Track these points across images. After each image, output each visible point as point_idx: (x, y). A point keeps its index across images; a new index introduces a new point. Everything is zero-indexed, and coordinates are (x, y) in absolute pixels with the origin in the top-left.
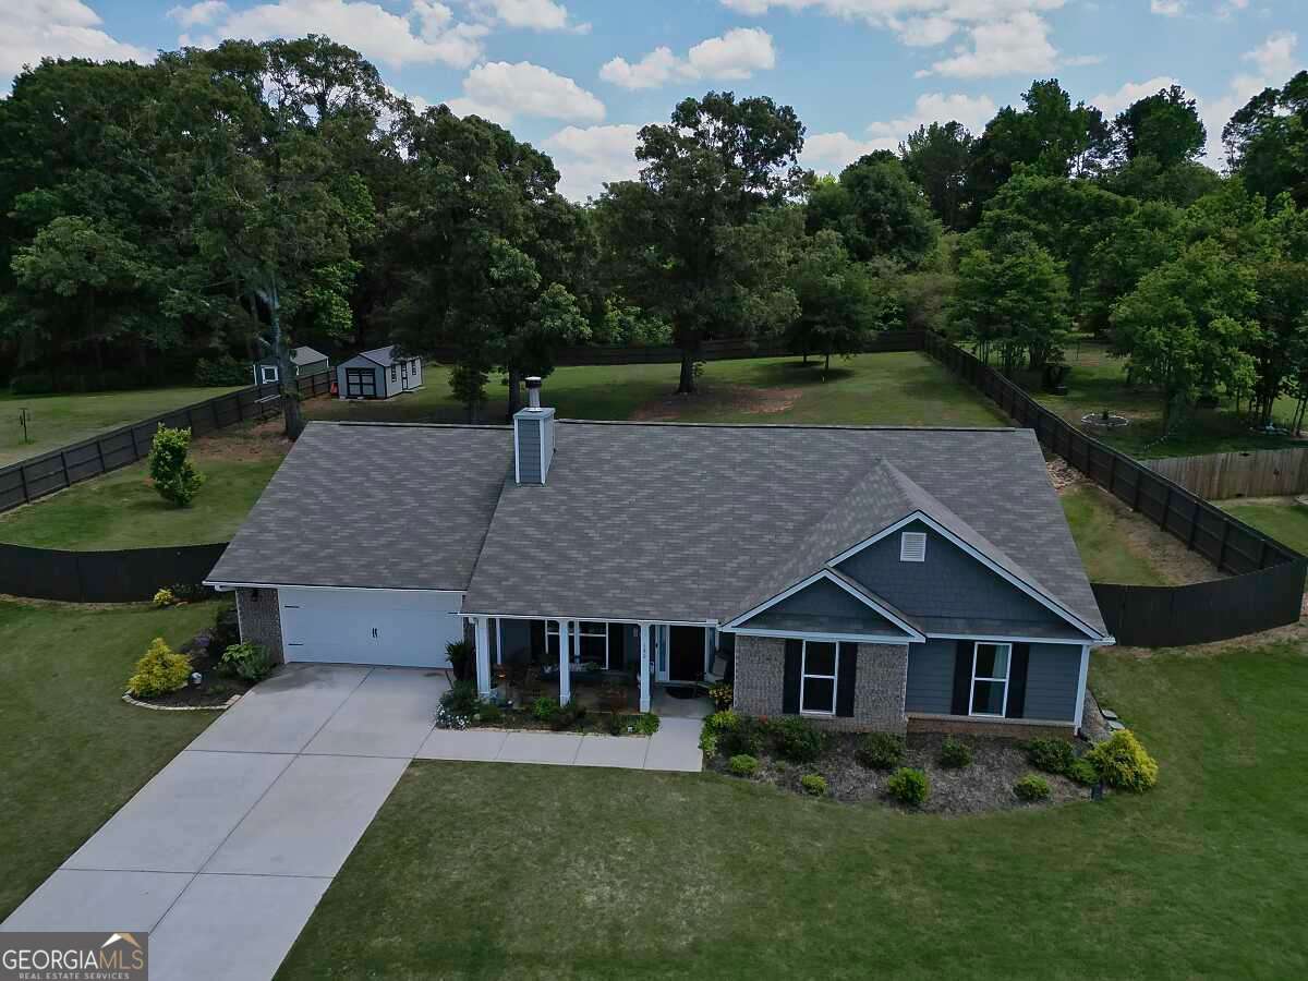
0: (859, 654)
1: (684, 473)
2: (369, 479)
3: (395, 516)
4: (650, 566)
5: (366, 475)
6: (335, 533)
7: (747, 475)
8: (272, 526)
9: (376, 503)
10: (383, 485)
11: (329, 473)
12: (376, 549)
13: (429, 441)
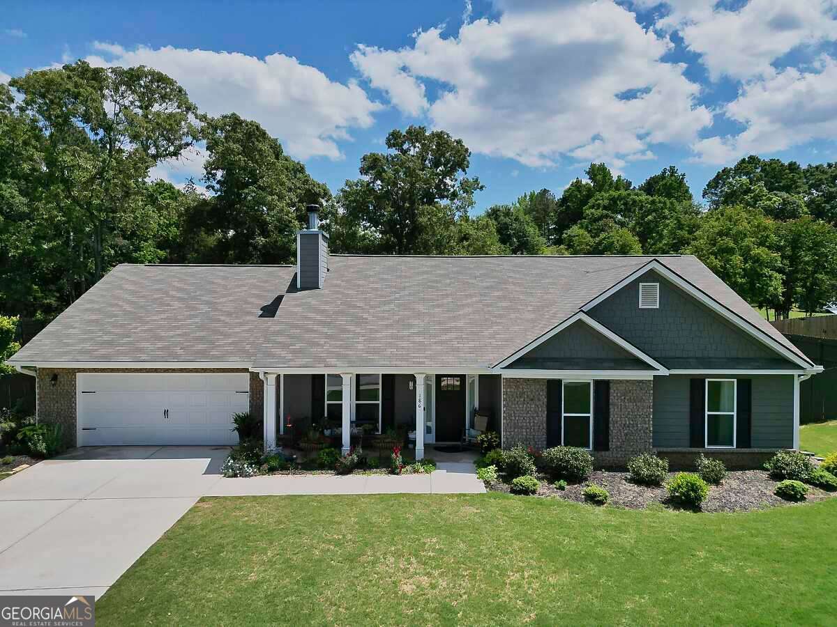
0: (612, 391)
1: (437, 282)
2: (168, 295)
3: (191, 317)
4: (418, 334)
5: (167, 293)
6: (136, 328)
7: (486, 282)
8: (77, 325)
9: (174, 309)
10: (180, 299)
11: (133, 293)
12: (172, 337)
13: (222, 274)
